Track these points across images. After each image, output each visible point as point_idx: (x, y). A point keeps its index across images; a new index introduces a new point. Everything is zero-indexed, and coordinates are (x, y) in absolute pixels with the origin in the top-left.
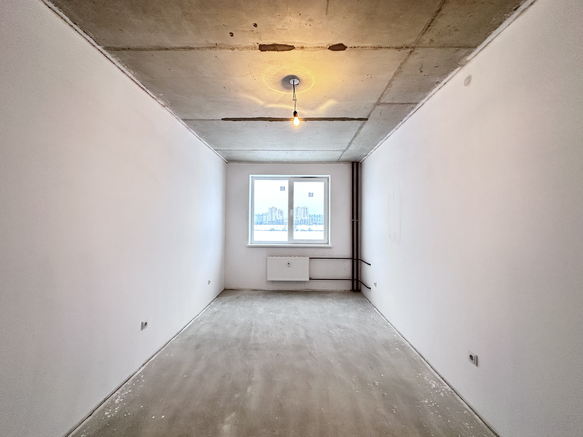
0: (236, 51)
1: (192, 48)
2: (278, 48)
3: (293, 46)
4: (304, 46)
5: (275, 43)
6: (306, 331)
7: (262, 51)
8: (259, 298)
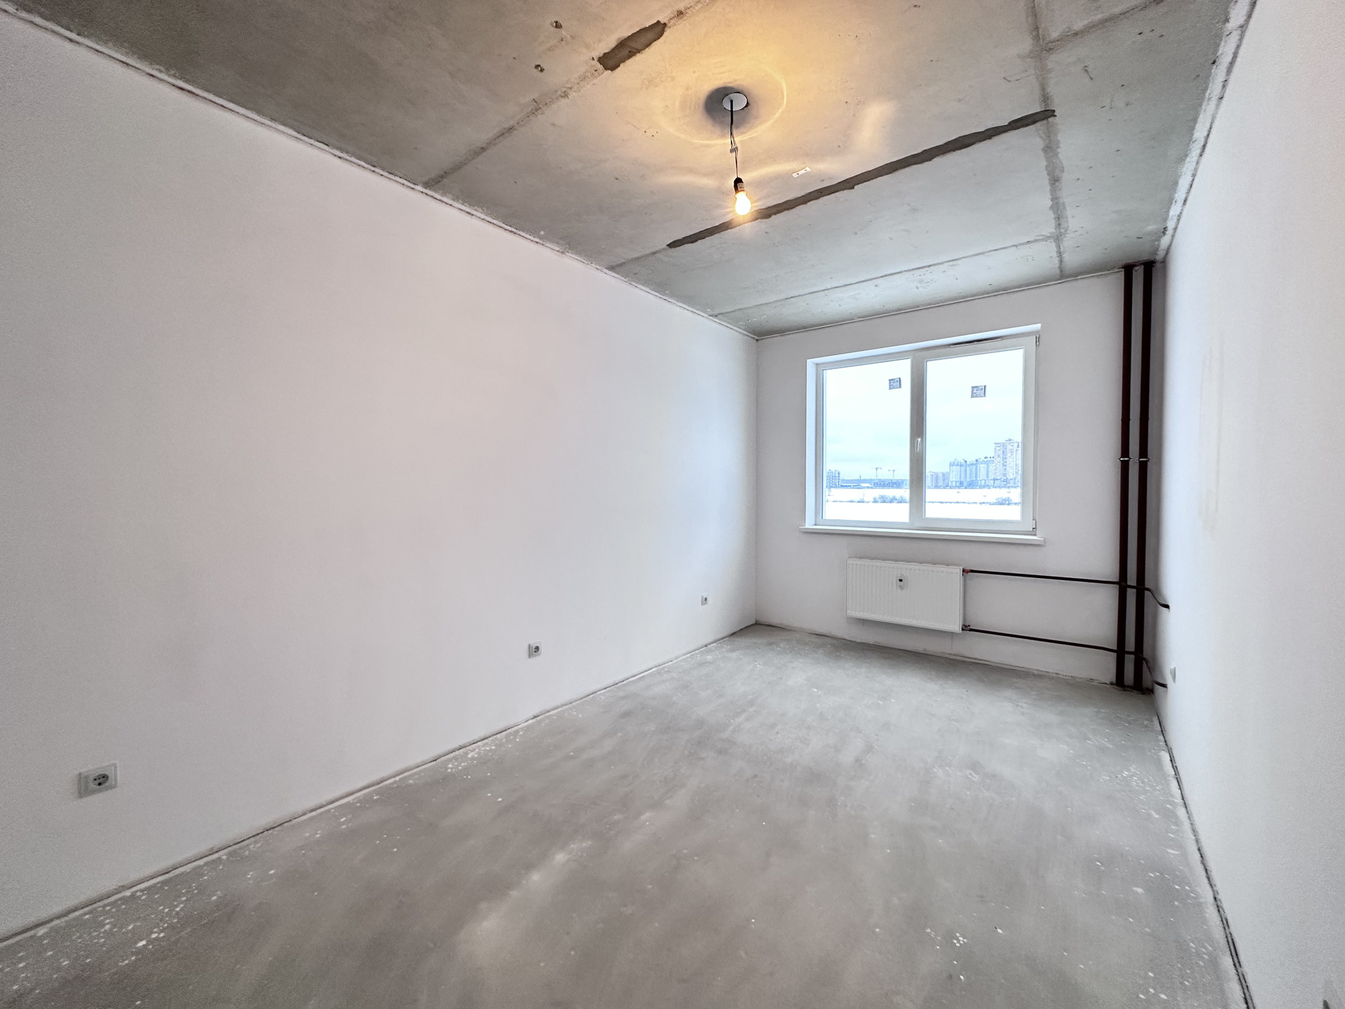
0: (572, 94)
1: (511, 129)
2: (633, 44)
3: (658, 22)
4: (681, 7)
5: (619, 39)
6: (869, 749)
7: (613, 68)
8: (817, 653)
